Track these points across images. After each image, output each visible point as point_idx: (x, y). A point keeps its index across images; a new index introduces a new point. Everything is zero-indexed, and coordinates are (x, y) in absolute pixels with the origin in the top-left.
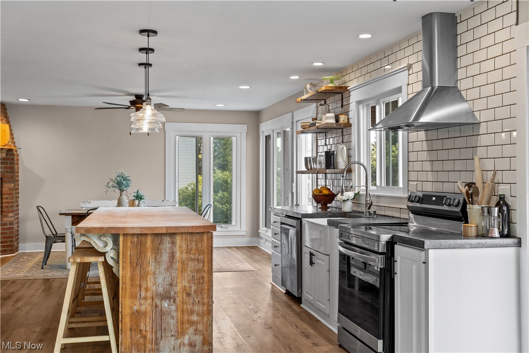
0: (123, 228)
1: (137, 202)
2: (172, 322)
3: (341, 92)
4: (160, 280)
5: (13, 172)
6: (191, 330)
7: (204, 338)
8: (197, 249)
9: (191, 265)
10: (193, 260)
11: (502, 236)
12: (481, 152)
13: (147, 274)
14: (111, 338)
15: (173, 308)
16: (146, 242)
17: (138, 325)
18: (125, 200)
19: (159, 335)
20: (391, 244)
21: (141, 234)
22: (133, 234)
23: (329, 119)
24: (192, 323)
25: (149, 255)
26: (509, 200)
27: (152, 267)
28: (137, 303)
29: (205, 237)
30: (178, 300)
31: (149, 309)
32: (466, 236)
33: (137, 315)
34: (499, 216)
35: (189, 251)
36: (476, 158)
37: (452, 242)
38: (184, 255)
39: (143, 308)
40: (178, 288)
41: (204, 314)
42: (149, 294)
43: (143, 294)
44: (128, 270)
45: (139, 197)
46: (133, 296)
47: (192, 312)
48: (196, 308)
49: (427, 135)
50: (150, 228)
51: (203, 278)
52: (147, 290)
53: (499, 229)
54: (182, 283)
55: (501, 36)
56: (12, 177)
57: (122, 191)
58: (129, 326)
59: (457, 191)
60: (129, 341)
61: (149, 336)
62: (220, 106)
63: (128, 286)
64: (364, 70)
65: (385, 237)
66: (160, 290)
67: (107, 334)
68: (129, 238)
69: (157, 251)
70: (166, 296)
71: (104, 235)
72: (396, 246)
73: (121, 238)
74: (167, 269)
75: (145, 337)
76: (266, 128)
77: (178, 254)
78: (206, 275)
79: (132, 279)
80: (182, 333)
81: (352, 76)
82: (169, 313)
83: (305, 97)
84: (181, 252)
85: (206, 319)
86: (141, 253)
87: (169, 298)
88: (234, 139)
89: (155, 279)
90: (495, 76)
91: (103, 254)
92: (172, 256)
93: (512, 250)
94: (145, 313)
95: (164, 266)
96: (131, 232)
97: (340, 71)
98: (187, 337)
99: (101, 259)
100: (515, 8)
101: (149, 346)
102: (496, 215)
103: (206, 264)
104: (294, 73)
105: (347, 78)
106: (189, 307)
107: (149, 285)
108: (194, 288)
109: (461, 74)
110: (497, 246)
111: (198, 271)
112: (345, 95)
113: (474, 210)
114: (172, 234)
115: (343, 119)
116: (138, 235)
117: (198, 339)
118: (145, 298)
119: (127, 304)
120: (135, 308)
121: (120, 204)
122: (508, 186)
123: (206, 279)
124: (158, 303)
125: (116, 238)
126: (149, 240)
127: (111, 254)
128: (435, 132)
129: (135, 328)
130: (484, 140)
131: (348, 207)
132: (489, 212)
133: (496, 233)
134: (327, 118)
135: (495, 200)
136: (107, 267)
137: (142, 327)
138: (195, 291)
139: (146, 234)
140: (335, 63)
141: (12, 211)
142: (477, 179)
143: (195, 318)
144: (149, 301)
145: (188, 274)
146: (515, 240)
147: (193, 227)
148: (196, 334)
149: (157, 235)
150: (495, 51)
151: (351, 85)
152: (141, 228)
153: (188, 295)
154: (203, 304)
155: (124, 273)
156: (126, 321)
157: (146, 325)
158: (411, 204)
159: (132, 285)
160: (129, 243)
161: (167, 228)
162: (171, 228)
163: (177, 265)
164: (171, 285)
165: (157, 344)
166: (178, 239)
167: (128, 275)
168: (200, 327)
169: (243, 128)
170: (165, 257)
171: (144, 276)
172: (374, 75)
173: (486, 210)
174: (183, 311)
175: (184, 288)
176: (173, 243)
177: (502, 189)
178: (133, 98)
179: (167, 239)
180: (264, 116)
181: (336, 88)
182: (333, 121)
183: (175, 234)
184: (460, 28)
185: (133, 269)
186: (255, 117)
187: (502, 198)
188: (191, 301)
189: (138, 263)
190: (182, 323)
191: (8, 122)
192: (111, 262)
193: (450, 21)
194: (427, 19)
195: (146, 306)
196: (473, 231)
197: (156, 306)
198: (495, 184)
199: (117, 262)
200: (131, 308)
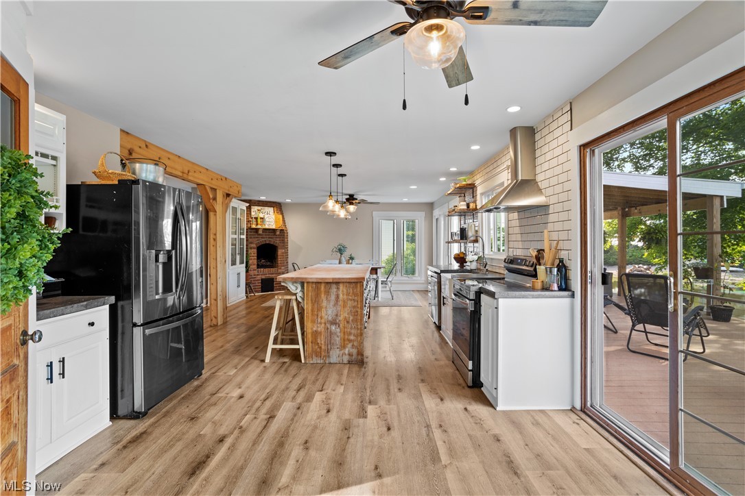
0: (306, 278)
1: (351, 261)
2: (337, 339)
3: (472, 187)
4: (330, 312)
5: (284, 243)
6: (350, 345)
7: (358, 351)
8: (353, 293)
9: (350, 303)
10: (350, 300)
11: (560, 289)
12: (550, 226)
13: (321, 308)
14: (300, 346)
15: (338, 330)
16: (321, 288)
17: (316, 340)
18: (343, 259)
19: (329, 347)
20: (479, 293)
21: (318, 283)
22: (313, 282)
23: (463, 206)
24: (350, 341)
25: (323, 295)
26: (567, 263)
27: (324, 304)
28: (316, 326)
29: (359, 285)
30: (341, 325)
31: (323, 330)
32: (533, 289)
33: (316, 334)
34: (558, 274)
35: (348, 294)
36: (546, 231)
37: (517, 293)
38: (345, 296)
39: (319, 329)
40: (341, 318)
41: (358, 335)
42: (323, 321)
43: (319, 321)
44: (310, 305)
45: (352, 258)
46: (313, 322)
47: (350, 334)
48: (353, 331)
49: (519, 216)
50: (323, 279)
51: (357, 312)
52: (321, 318)
53: (558, 284)
54: (344, 314)
55: (562, 140)
56: (284, 246)
57: (341, 254)
58: (310, 340)
59: (529, 255)
60: (311, 349)
61: (323, 347)
62: (405, 200)
63: (310, 315)
64: (485, 171)
65: (474, 289)
66: (330, 318)
67: (298, 344)
68: (310, 284)
69: (328, 293)
70: (334, 322)
71: (296, 282)
72: (482, 295)
73: (305, 285)
74: (334, 305)
75: (321, 348)
76: (436, 213)
77: (341, 296)
78: (359, 310)
79: (312, 311)
80: (344, 347)
81: (478, 176)
82: (336, 334)
83: (449, 192)
84: (343, 295)
85: (359, 339)
86: (318, 295)
87: (336, 324)
88: (417, 221)
89: (326, 311)
90: (558, 170)
91: (295, 294)
92: (338, 297)
93: (568, 301)
94: (320, 333)
95: (332, 303)
96: (311, 281)
97: (471, 173)
98: (347, 350)
99: (294, 297)
100: (570, 119)
101: (323, 354)
102: (555, 273)
103: (359, 303)
104: (442, 176)
105: (475, 178)
106: (348, 330)
107: (323, 315)
108: (351, 318)
109: (538, 170)
110: (554, 297)
111: (354, 307)
112: (475, 189)
113: (541, 269)
114: (337, 282)
115: (472, 206)
116: (316, 283)
117: (354, 351)
118: (321, 323)
119: (309, 326)
120: (314, 329)
121: (340, 263)
122: (567, 252)
123: (359, 313)
124: (329, 326)
125: (302, 284)
126: (323, 286)
127: (300, 295)
128: (523, 213)
129: (315, 342)
130: (552, 218)
131: (473, 266)
132: (551, 272)
133: (555, 287)
134: (461, 205)
135: (557, 262)
136: (298, 303)
137: (319, 341)
138: (352, 320)
139: (321, 283)
140: (467, 167)
141: (284, 266)
142: (546, 247)
143: (352, 337)
144: (323, 325)
145: (347, 309)
146: (570, 293)
147: (349, 278)
148: (353, 348)
149: (327, 283)
150: (558, 151)
151: (477, 183)
152: (317, 278)
153: (348, 322)
154: (358, 329)
155: (307, 307)
156: (309, 337)
157: (322, 340)
158: (507, 265)
159: (312, 315)
160: (310, 288)
161: (333, 279)
162: (335, 278)
163: (341, 303)
164: (337, 315)
165: (328, 352)
166: (341, 286)
167: (310, 308)
168: (355, 344)
169: (423, 214)
170: (333, 297)
171: (319, 309)
172: (490, 175)
173: (548, 270)
174: (344, 333)
175: (345, 318)
176: (338, 288)
177: (563, 255)
178: (348, 197)
179: (334, 286)
180: (435, 206)
181: (467, 184)
182: (466, 207)
183: (339, 283)
184: (537, 136)
185: (313, 305)
186: (431, 206)
187: (561, 261)
188: (350, 326)
189: (316, 301)
190: (344, 340)
191: (282, 214)
192: (300, 300)
193: (530, 132)
194: (513, 132)
195: (321, 328)
196: (539, 285)
197: (327, 329)
198: (558, 250)
199: (303, 299)
200: (312, 329)
